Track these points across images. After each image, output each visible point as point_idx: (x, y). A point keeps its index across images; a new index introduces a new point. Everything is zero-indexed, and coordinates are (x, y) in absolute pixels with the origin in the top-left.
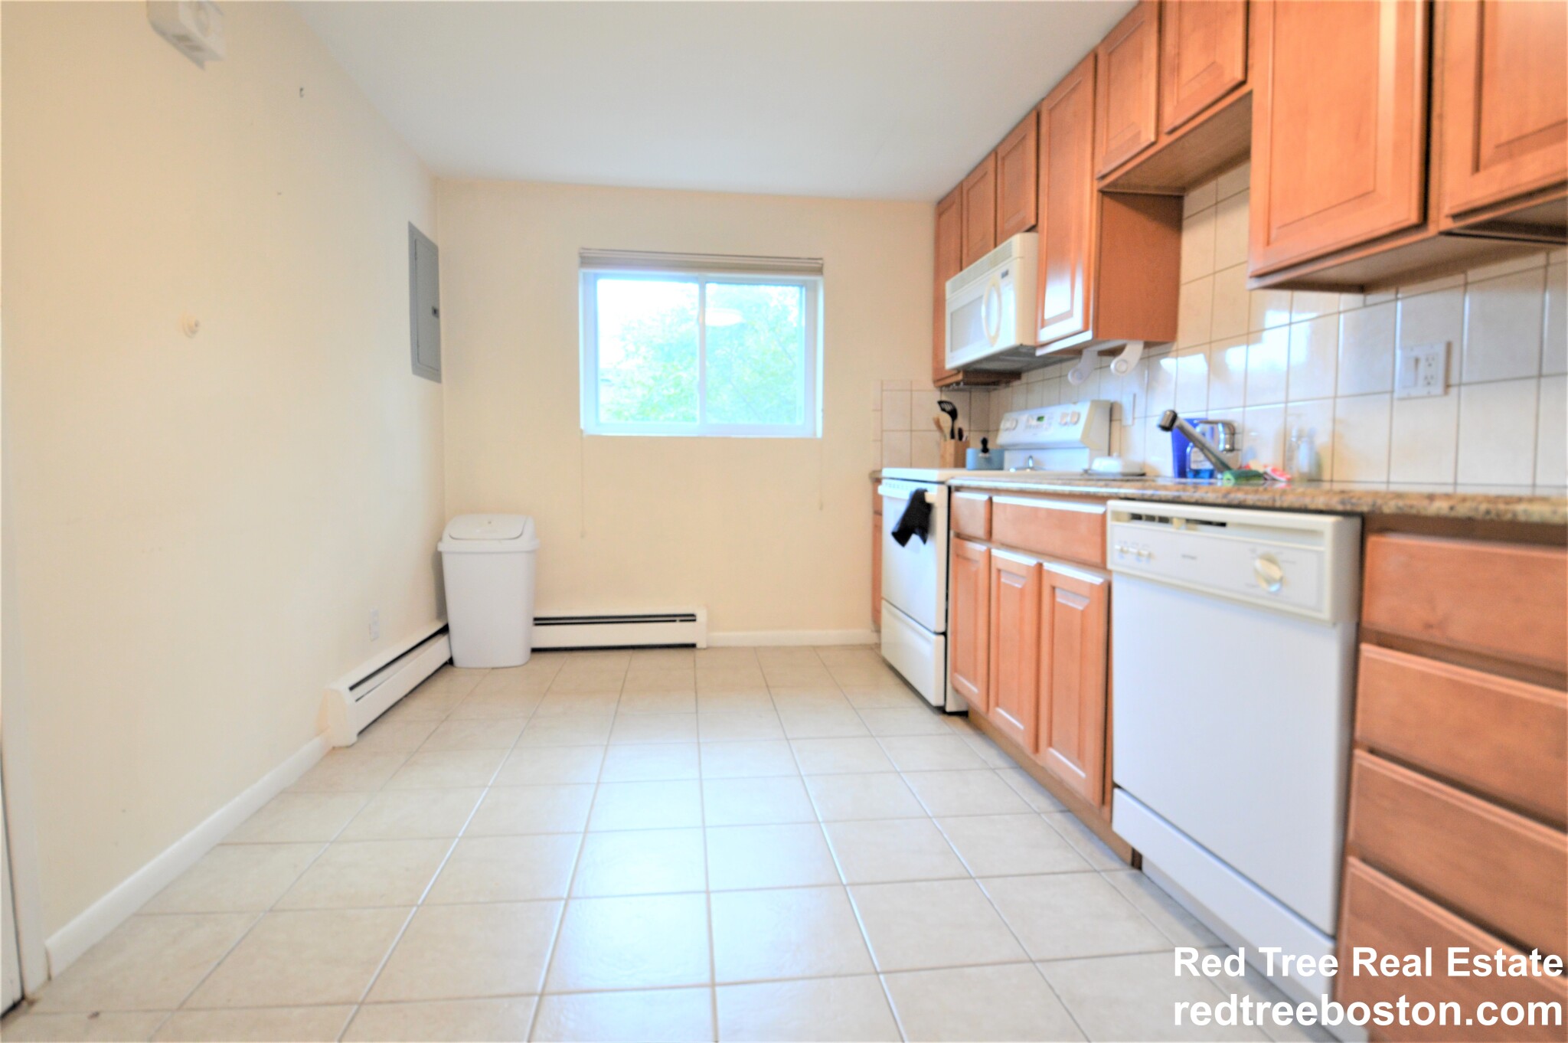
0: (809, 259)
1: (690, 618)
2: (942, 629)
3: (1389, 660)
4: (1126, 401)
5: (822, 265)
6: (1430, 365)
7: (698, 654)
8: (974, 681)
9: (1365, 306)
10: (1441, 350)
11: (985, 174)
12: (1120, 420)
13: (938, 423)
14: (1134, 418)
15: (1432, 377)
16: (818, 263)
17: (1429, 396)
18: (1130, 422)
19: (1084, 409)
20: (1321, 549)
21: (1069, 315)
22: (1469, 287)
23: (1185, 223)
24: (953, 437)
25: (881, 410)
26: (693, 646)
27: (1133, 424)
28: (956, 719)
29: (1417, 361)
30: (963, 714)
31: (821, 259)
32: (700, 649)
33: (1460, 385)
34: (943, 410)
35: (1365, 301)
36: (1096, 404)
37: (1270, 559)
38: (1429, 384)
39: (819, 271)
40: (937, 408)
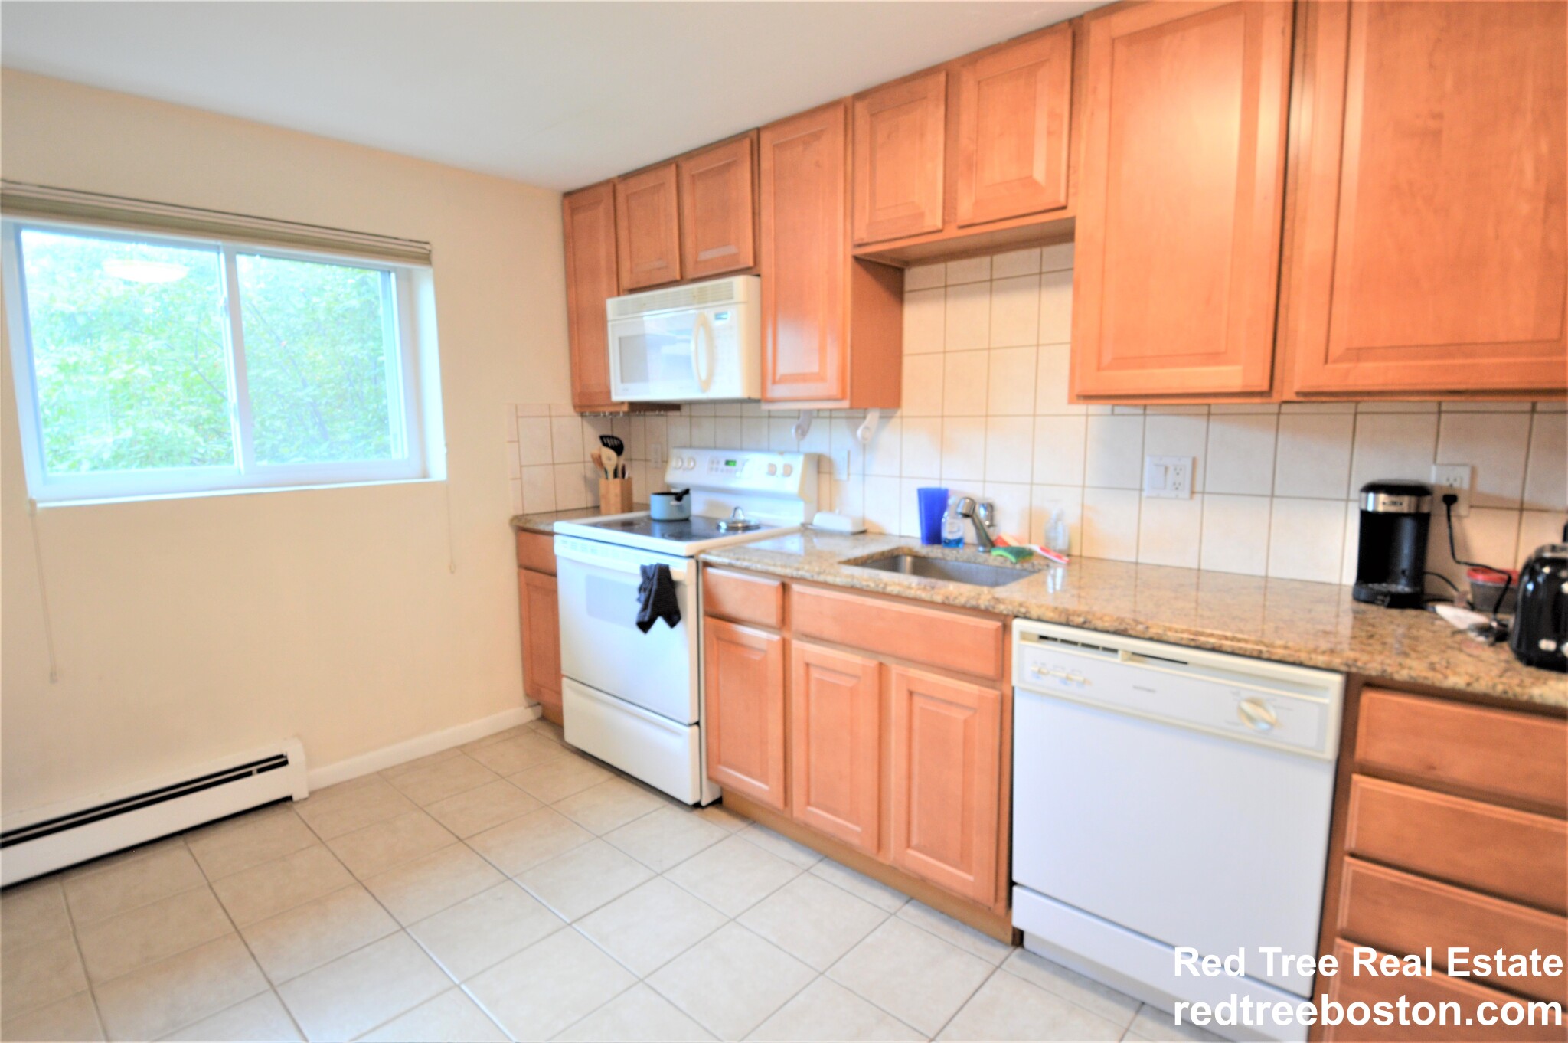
0: (411, 241)
1: (279, 762)
2: (696, 719)
3: (1385, 790)
4: (838, 456)
5: (430, 251)
6: (1178, 474)
7: (296, 807)
8: (763, 778)
9: (1113, 414)
10: (1188, 464)
11: (662, 184)
12: (830, 473)
13: (598, 461)
14: (849, 474)
15: (1180, 484)
16: (424, 249)
17: (1177, 497)
18: (844, 477)
19: (798, 463)
20: (1326, 701)
21: (819, 377)
22: (1212, 417)
23: (907, 296)
24: (615, 475)
25: (518, 441)
26: (289, 799)
27: (848, 479)
28: (712, 811)
29: (1166, 469)
30: (718, 803)
31: (427, 243)
32: (297, 802)
33: (1203, 493)
34: (606, 445)
35: (1113, 410)
36: (809, 457)
37: (1255, 702)
38: (1177, 489)
39: (425, 258)
40: (599, 443)
